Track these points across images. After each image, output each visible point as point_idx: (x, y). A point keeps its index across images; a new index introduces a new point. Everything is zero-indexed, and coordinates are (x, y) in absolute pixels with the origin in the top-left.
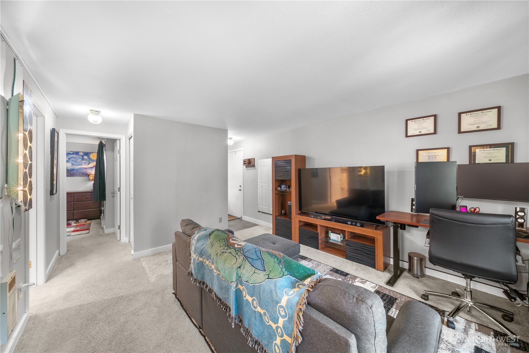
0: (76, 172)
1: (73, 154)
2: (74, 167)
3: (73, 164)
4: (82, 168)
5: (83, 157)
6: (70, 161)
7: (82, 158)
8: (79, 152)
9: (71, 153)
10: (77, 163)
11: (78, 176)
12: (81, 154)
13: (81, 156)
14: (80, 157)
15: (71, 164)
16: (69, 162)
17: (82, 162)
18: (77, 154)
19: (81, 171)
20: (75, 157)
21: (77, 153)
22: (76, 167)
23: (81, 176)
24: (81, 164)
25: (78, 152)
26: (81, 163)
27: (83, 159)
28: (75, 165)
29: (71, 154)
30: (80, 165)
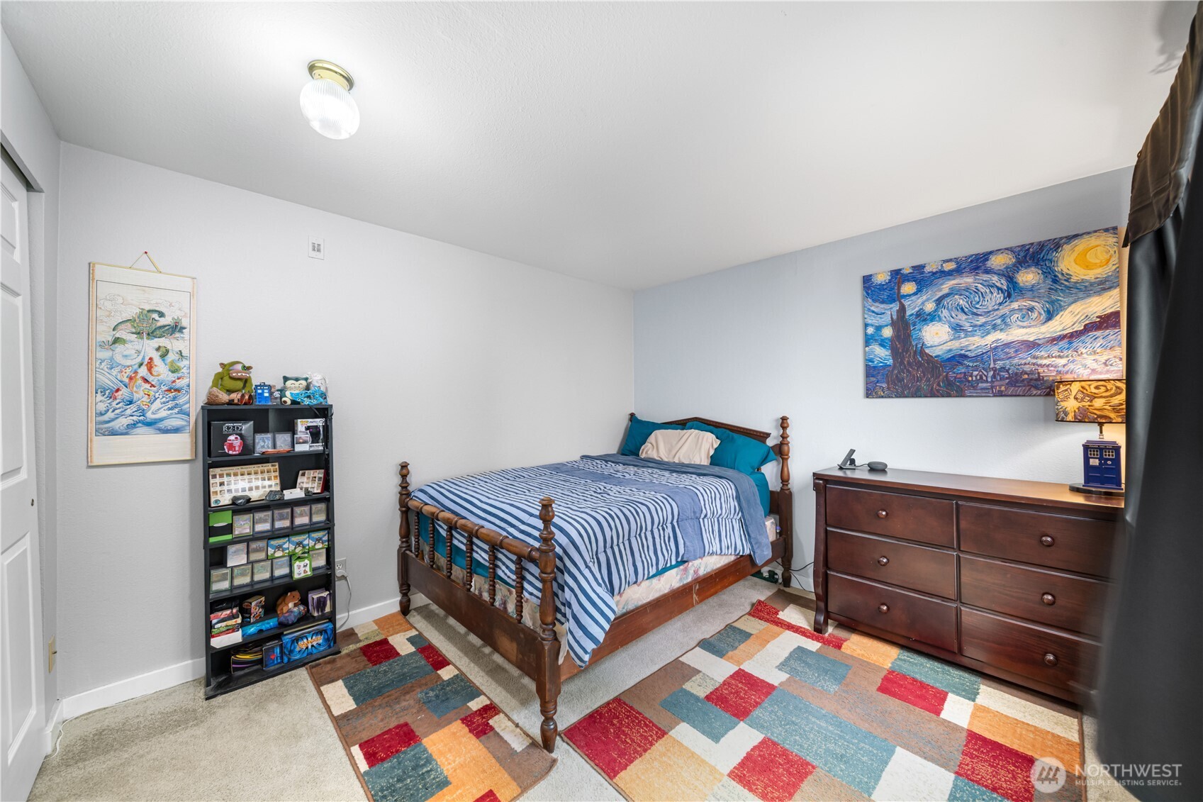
0: (976, 368)
1: (958, 271)
2: (964, 342)
3: (957, 328)
4: (1008, 345)
5: (1011, 279)
6: (945, 313)
7: (1004, 284)
8: (991, 253)
9: (949, 267)
10: (982, 320)
11: (984, 393)
12: (998, 262)
13: (1000, 274)
14: (995, 279)
15: (946, 328)
16: (940, 320)
17: (1004, 310)
18: (977, 268)
19: (999, 364)
20: (967, 289)
21: (978, 263)
22: (977, 343)
23: (1000, 394)
24: (1005, 323)
25: (986, 256)
26: (1003, 317)
27: (1012, 290)
28: (972, 334)
29: (949, 274)
30: (995, 327)
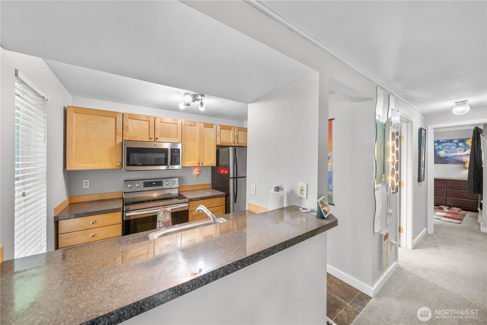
0: (450, 159)
1: (447, 142)
2: (448, 155)
3: (446, 152)
4: (457, 155)
5: (457, 144)
6: (444, 149)
7: (456, 145)
8: (454, 139)
9: (445, 141)
10: (452, 151)
11: (452, 163)
12: (455, 141)
13: (455, 143)
14: (454, 144)
15: (444, 152)
16: (443, 150)
17: (456, 149)
18: (451, 142)
19: (455, 159)
20: (449, 145)
21: (451, 141)
22: (450, 155)
23: (455, 164)
24: (456, 152)
25: (453, 140)
26: (456, 151)
27: (458, 146)
28: (450, 153)
29: (445, 142)
30: (454, 152)
